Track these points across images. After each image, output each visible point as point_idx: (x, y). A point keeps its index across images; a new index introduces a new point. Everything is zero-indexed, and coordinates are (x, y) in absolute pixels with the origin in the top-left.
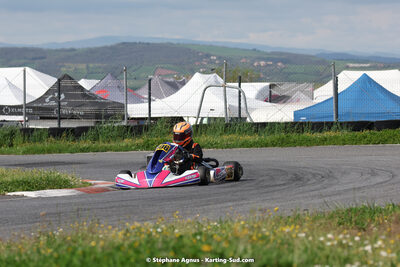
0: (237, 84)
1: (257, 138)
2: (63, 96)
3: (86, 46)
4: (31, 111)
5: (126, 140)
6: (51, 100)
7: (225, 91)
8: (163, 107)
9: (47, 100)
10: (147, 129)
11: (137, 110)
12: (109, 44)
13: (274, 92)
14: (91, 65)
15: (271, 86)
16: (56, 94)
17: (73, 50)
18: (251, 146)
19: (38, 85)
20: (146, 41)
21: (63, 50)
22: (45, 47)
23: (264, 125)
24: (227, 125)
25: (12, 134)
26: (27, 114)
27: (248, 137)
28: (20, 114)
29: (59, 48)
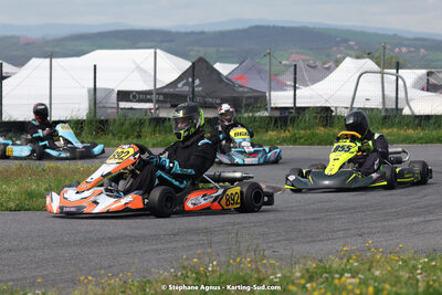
0: (394, 71)
1: (420, 133)
2: (197, 82)
3: (218, 29)
4: (161, 98)
5: (270, 132)
6: (184, 85)
7: (383, 78)
8: (311, 95)
9: (180, 85)
10: (293, 120)
11: (281, 98)
12: (241, 27)
13: (432, 80)
14: (222, 49)
15: (429, 74)
16: (190, 80)
17: (203, 33)
18: (415, 142)
19: (171, 69)
20: (281, 25)
21: (193, 33)
22: (174, 30)
23: (428, 117)
24: (385, 118)
25: (141, 123)
26: (158, 101)
27: (410, 132)
28: (150, 101)
29: (189, 30)
